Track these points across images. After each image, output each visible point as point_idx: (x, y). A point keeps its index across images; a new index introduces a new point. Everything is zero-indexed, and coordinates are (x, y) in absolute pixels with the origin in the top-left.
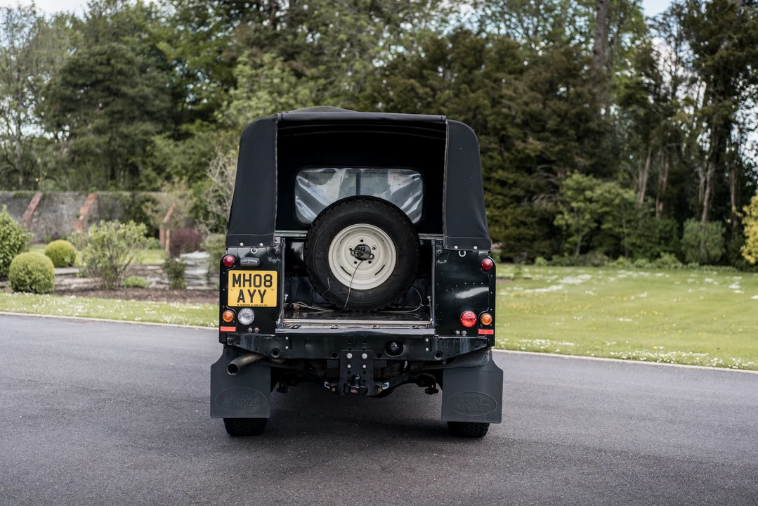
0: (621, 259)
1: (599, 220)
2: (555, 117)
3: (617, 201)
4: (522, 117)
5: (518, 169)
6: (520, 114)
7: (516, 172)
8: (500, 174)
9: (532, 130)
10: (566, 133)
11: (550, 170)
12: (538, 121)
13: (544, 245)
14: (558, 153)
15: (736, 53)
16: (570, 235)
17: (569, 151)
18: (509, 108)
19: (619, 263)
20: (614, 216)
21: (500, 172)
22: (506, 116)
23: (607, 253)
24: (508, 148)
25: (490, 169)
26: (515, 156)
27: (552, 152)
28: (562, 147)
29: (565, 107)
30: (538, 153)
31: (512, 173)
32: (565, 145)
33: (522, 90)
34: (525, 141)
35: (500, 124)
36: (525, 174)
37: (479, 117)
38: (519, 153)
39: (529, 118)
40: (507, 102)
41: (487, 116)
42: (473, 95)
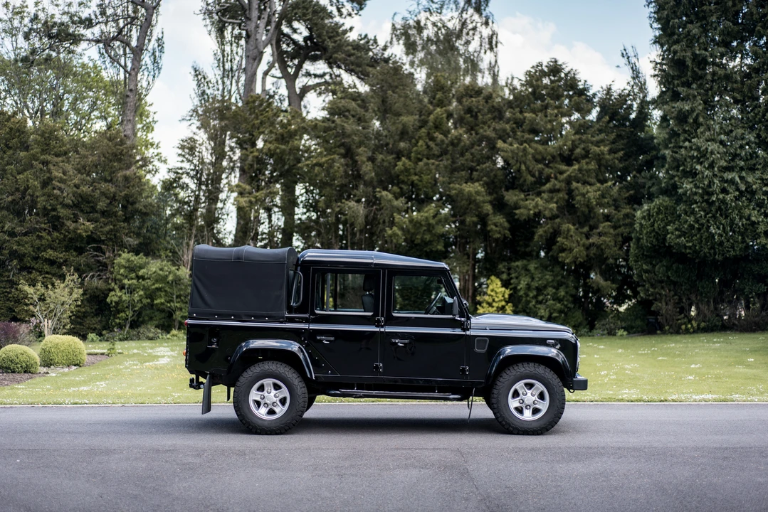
0: (174, 332)
1: (151, 295)
2: (104, 199)
3: (170, 278)
4: (73, 198)
5: (67, 249)
6: (70, 195)
7: (67, 251)
8: (50, 254)
9: (82, 211)
10: (115, 214)
11: (99, 249)
12: (89, 202)
13: (94, 321)
14: (108, 233)
15: (280, 146)
16: (119, 312)
17: (117, 231)
18: (60, 189)
19: (173, 335)
20: (166, 291)
21: (51, 252)
22: (57, 197)
23: (157, 327)
24: (55, 228)
25: (38, 249)
26: (65, 236)
27: (101, 232)
28: (112, 227)
29: (113, 190)
30: (89, 233)
31: (62, 253)
32: (114, 226)
33: (71, 173)
34: (76, 222)
35: (50, 205)
36: (74, 253)
37: (28, 198)
38: (69, 233)
39: (80, 200)
40: (58, 184)
41: (37, 197)
42: (21, 176)
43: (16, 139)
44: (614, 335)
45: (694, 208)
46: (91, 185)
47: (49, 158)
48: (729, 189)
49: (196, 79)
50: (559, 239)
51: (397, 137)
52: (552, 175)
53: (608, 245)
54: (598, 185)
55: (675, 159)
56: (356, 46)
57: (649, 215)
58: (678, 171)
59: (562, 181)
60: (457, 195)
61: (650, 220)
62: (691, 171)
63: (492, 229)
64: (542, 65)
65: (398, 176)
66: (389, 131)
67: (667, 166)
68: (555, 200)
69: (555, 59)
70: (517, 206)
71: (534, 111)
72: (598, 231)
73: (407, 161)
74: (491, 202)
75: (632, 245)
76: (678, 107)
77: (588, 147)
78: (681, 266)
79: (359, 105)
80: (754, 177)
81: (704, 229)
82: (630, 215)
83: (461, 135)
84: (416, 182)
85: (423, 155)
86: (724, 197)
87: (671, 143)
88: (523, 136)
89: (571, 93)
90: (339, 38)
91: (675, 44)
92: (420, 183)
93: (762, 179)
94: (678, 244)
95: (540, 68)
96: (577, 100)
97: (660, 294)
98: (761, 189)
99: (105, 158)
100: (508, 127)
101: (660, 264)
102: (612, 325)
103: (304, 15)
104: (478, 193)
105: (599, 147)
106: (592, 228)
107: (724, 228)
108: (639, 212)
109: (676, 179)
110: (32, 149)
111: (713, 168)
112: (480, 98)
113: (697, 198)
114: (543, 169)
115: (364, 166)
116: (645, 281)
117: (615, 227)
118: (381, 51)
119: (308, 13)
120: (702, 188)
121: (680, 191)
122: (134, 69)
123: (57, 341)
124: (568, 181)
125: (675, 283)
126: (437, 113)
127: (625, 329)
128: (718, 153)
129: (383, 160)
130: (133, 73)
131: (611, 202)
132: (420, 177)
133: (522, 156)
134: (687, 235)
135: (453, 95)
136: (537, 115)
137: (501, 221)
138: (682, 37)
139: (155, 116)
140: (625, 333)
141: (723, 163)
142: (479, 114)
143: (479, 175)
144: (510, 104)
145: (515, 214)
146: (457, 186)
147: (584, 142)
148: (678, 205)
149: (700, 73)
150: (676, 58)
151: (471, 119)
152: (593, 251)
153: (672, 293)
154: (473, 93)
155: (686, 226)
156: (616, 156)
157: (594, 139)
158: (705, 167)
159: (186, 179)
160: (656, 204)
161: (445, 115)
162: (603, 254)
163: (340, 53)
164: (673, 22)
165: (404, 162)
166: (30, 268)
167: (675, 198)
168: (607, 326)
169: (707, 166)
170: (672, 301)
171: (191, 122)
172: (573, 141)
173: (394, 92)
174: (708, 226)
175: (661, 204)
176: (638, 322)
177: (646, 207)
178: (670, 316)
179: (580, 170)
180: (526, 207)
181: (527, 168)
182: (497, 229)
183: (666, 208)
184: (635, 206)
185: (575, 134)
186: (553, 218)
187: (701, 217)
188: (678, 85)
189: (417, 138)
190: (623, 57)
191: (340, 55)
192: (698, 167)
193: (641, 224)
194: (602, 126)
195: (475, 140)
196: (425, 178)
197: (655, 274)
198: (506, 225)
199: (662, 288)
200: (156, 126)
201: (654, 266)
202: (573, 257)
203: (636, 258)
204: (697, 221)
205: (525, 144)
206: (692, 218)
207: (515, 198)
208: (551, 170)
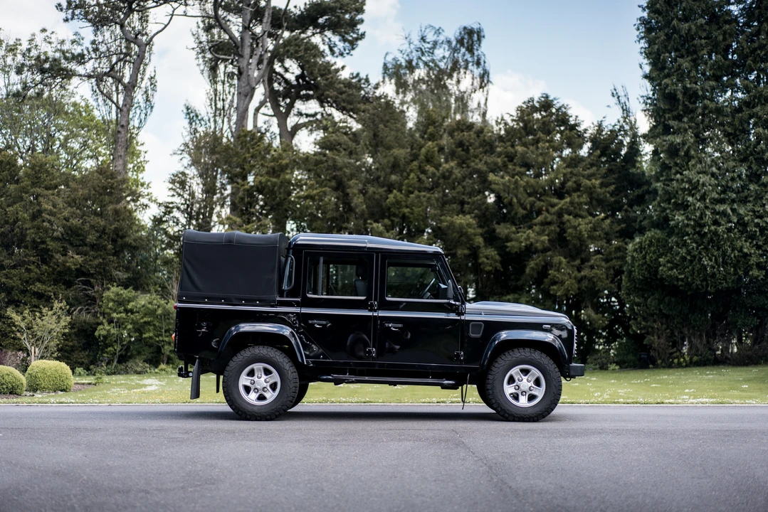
0: (163, 366)
1: (139, 329)
2: (94, 232)
3: (159, 312)
4: (63, 231)
5: (56, 282)
6: (60, 228)
7: (55, 285)
8: (38, 287)
9: (71, 244)
10: (104, 247)
11: (87, 283)
12: (78, 235)
13: (82, 355)
14: (97, 266)
15: (271, 179)
16: (107, 346)
17: (107, 265)
18: (49, 221)
19: (162, 370)
20: (154, 325)
21: (38, 285)
22: (46, 230)
23: (145, 361)
24: (44, 261)
25: (27, 282)
26: (54, 269)
27: (91, 265)
28: (101, 260)
29: (103, 223)
30: (79, 266)
31: (50, 286)
32: (103, 259)
33: (61, 206)
34: (66, 255)
35: (39, 238)
36: (63, 287)
37: (17, 230)
38: (58, 266)
39: (70, 232)
40: (48, 216)
41: (26, 229)
42: (11, 208)
43: (7, 172)
44: (607, 369)
45: (686, 240)
46: (81, 218)
47: (39, 190)
48: (720, 221)
49: (188, 117)
50: (550, 272)
51: (388, 170)
52: (544, 208)
53: (600, 278)
54: (590, 218)
55: (666, 192)
56: (348, 84)
57: (641, 247)
58: (669, 203)
59: (554, 214)
60: (448, 227)
61: (641, 252)
62: (683, 203)
63: (483, 263)
64: (533, 101)
65: (389, 208)
66: (381, 164)
67: (658, 198)
68: (546, 233)
69: (547, 95)
70: (508, 239)
71: (525, 145)
72: (590, 264)
73: (398, 194)
74: (482, 235)
75: (623, 278)
76: (669, 140)
77: (579, 180)
78: (673, 299)
79: (350, 139)
80: (746, 209)
81: (697, 261)
82: (622, 249)
83: (452, 167)
84: (407, 214)
85: (414, 188)
86: (716, 229)
87: (662, 176)
88: (514, 170)
89: (562, 128)
90: (331, 75)
91: (666, 78)
92: (411, 216)
93: (754, 211)
94: (670, 276)
95: (531, 103)
96: (569, 135)
97: (652, 328)
98: (753, 221)
99: (96, 191)
100: (499, 160)
101: (652, 297)
102: (604, 359)
103: (297, 52)
104: (469, 225)
105: (590, 180)
106: (583, 261)
107: (716, 260)
108: (630, 245)
109: (668, 211)
110: (22, 182)
111: (705, 199)
112: (472, 133)
113: (689, 230)
114: (535, 202)
115: (355, 198)
116: (637, 314)
117: (607, 261)
118: (373, 89)
119: (300, 51)
120: (694, 220)
121: (672, 223)
122: (126, 105)
123: (44, 366)
124: (560, 214)
125: (667, 317)
126: (429, 147)
127: (617, 363)
128: (710, 185)
129: (374, 193)
130: (125, 109)
131: (602, 236)
132: (412, 209)
133: (514, 189)
134: (679, 267)
135: (445, 130)
136: (528, 149)
137: (493, 253)
138: (673, 70)
139: (146, 155)
140: (617, 367)
141: (715, 195)
142: (470, 148)
143: (470, 208)
144: (501, 138)
145: (507, 247)
146: (449, 218)
147: (575, 175)
148: (670, 238)
149: (691, 106)
150: (667, 91)
151: (462, 153)
152: (585, 284)
153: (664, 326)
154: (465, 127)
155: (678, 258)
156: (608, 189)
157: (586, 173)
158: (696, 199)
159: (176, 213)
160: (648, 237)
161: (436, 149)
162: (595, 287)
163: (331, 90)
164: (664, 57)
165: (396, 194)
166: (18, 301)
167: (667, 231)
168: (599, 360)
169: (698, 198)
170: (664, 335)
171: (182, 156)
172: (565, 175)
173: (386, 126)
174: (700, 257)
175: (653, 236)
176: (631, 357)
177: (637, 240)
178: (663, 349)
179: (572, 203)
180: (517, 240)
181: (519, 201)
182: (489, 262)
183: (658, 240)
184: (627, 240)
185: (566, 167)
186: (545, 250)
187: (693, 248)
188: (669, 119)
189: (408, 171)
190: (613, 96)
191: (332, 93)
192: (690, 199)
193: (633, 257)
194: (593, 160)
195: (467, 173)
196: (416, 210)
197: (647, 308)
198: (498, 257)
199: (655, 321)
200: (147, 166)
201: (646, 299)
202: (565, 289)
203: (628, 291)
204: (689, 253)
205: (517, 177)
206: (684, 250)
207: (506, 231)
208: (542, 203)
